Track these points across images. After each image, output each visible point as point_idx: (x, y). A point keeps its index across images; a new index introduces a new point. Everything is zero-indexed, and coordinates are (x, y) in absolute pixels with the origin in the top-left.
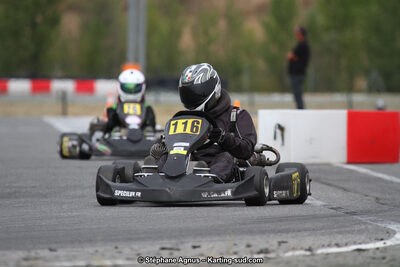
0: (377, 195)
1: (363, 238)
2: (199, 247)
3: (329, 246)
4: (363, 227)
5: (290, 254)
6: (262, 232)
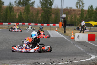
0: (91, 48)
1: (87, 58)
3: (81, 60)
4: (87, 55)
6: (73, 56)
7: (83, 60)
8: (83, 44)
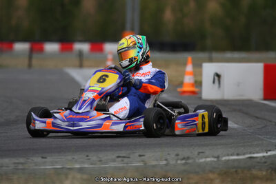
1: (257, 149)
2: (143, 156)
3: (232, 155)
4: (260, 142)
5: (203, 160)
7: (238, 155)
8: (240, 111)
